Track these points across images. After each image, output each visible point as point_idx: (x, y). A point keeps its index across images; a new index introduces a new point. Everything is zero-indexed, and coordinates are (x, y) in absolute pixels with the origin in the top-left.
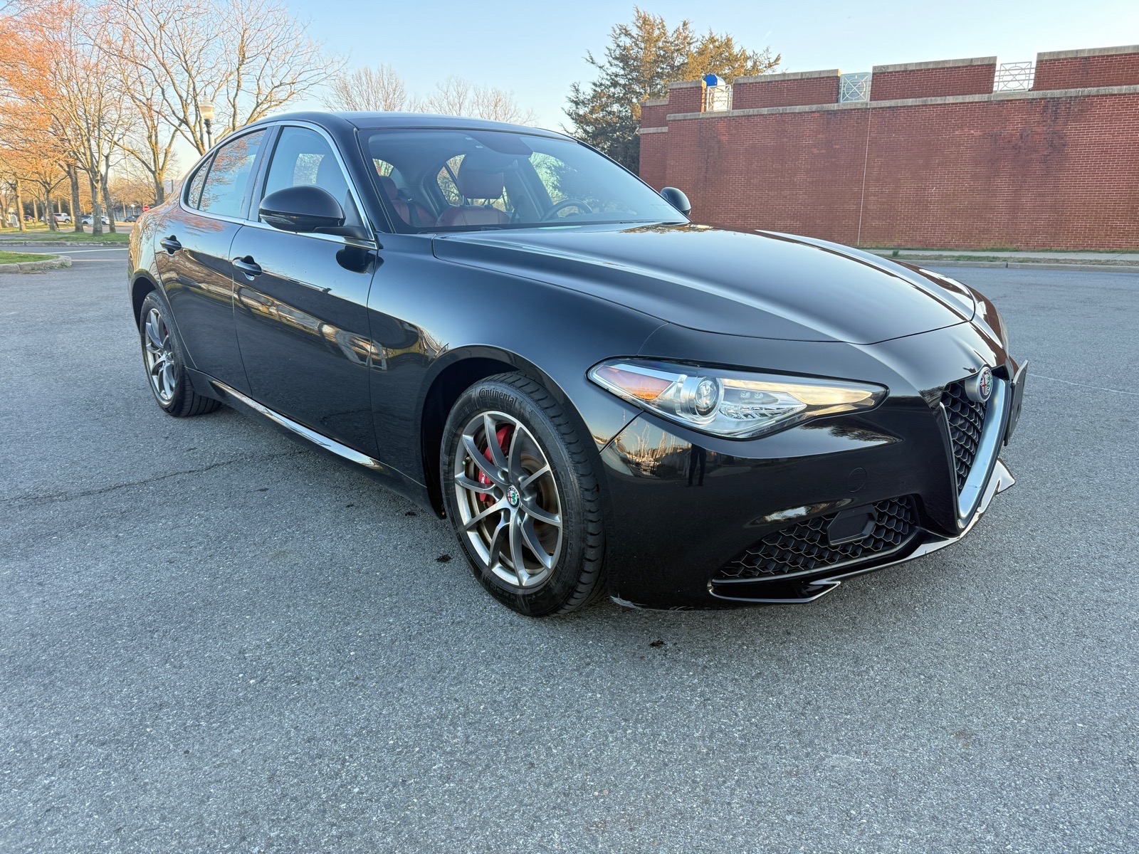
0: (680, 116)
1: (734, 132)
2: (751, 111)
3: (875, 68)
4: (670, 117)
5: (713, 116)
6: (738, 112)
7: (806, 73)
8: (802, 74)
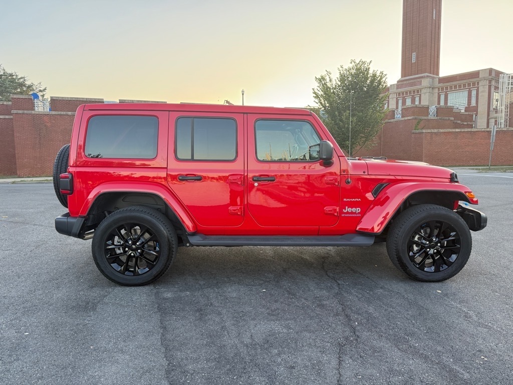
0: (20, 112)
1: (53, 122)
2: (62, 113)
3: (120, 100)
4: (13, 111)
5: (40, 113)
6: (53, 113)
7: (88, 99)
8: (86, 99)
